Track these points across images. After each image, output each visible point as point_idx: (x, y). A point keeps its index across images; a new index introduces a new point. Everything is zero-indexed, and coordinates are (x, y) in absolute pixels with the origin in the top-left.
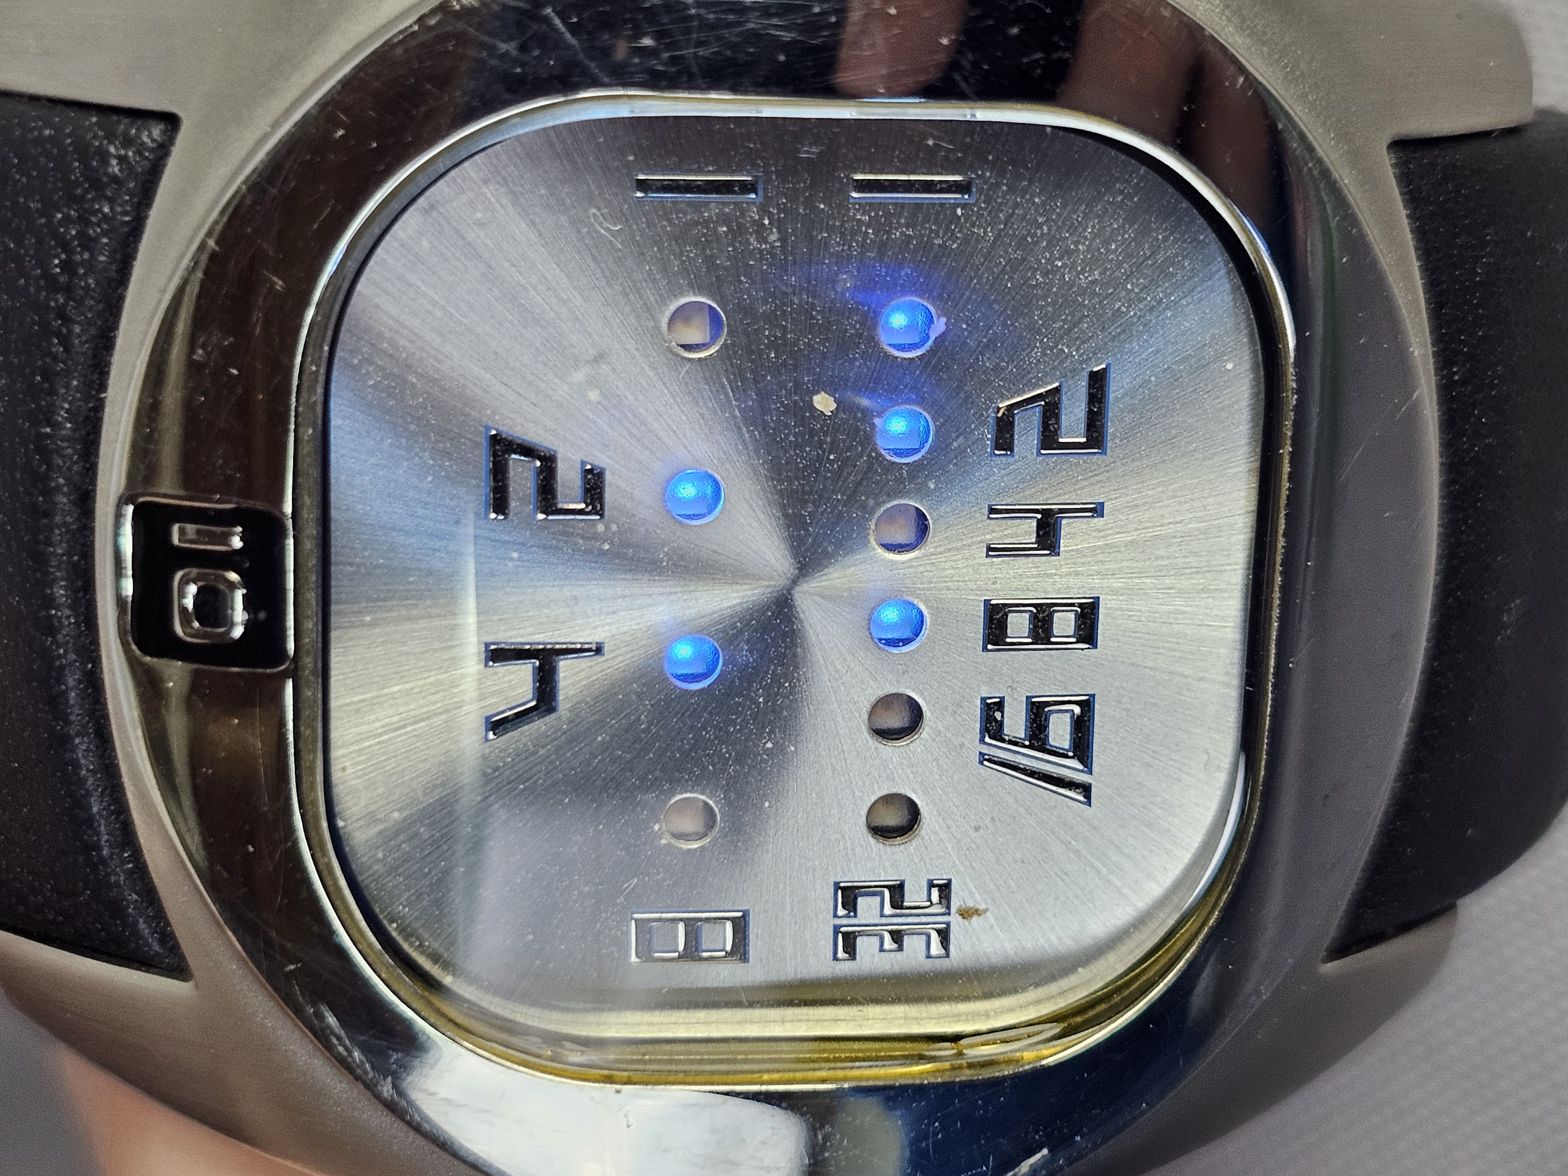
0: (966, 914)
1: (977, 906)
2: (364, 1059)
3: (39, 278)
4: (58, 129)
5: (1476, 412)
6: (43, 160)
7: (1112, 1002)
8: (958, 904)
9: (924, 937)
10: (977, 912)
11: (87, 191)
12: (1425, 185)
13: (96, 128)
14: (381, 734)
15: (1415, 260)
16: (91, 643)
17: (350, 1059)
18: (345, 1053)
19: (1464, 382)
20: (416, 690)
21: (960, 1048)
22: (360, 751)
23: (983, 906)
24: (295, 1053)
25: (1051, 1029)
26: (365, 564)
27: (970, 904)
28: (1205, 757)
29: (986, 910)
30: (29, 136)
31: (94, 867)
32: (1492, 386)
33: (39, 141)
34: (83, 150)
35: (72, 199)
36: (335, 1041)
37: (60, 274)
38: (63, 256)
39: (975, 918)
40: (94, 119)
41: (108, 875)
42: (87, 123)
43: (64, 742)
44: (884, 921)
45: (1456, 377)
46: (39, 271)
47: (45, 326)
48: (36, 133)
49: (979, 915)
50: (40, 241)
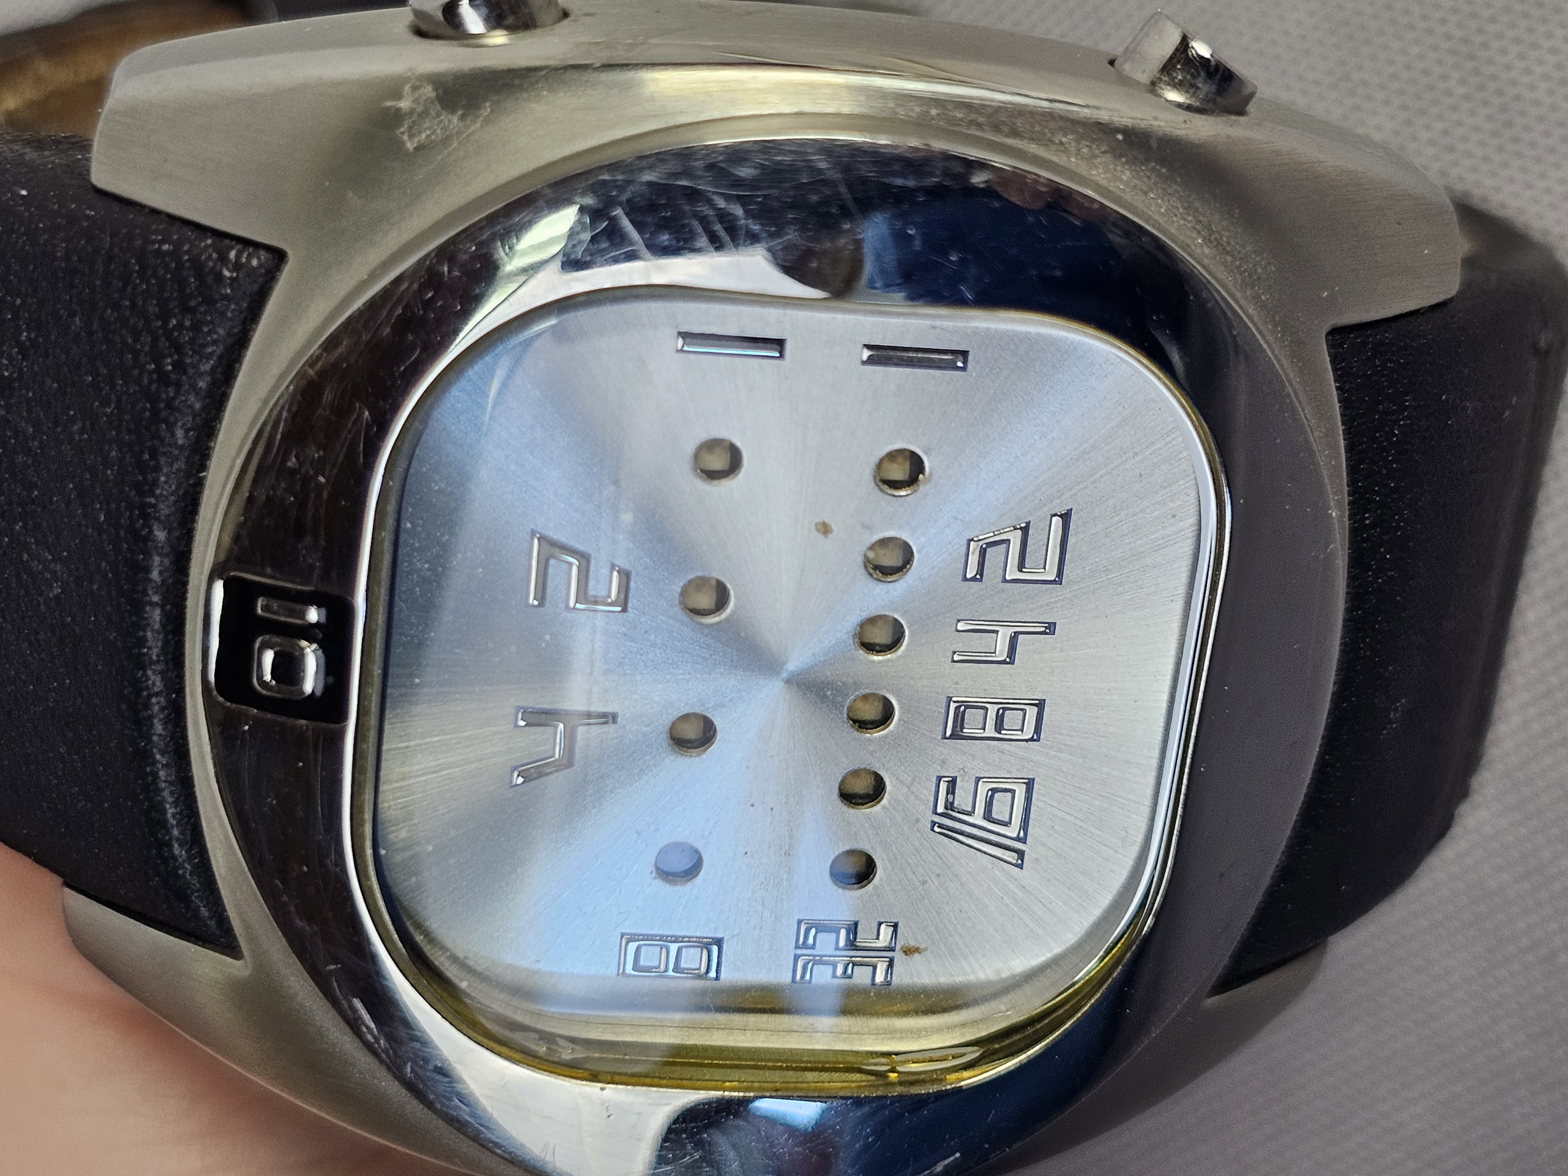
0: (908, 951)
1: (918, 945)
2: (388, 1046)
3: (151, 372)
4: (178, 245)
5: (1382, 550)
6: (161, 272)
7: (1027, 1033)
8: (902, 943)
9: (871, 968)
10: (917, 950)
11: (200, 304)
12: (1356, 362)
13: (211, 250)
14: (420, 776)
15: (1340, 424)
16: (177, 677)
17: (376, 1046)
18: (373, 1040)
19: (1373, 526)
20: (454, 741)
21: (894, 1065)
22: (401, 788)
23: (922, 946)
24: (328, 1030)
25: (972, 1052)
26: (417, 636)
27: (912, 943)
28: (1124, 833)
29: (926, 949)
30: (150, 248)
31: (165, 861)
32: (1398, 528)
33: (158, 253)
34: (198, 266)
35: (186, 310)
36: (365, 1030)
37: (171, 371)
38: (176, 357)
39: (917, 955)
40: (209, 241)
41: (177, 868)
42: (203, 244)
43: (145, 756)
44: (838, 953)
45: (1367, 522)
46: (153, 366)
47: (155, 412)
48: (157, 246)
49: (920, 953)
50: (155, 340)
